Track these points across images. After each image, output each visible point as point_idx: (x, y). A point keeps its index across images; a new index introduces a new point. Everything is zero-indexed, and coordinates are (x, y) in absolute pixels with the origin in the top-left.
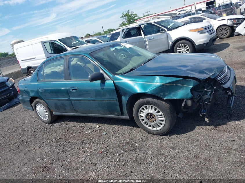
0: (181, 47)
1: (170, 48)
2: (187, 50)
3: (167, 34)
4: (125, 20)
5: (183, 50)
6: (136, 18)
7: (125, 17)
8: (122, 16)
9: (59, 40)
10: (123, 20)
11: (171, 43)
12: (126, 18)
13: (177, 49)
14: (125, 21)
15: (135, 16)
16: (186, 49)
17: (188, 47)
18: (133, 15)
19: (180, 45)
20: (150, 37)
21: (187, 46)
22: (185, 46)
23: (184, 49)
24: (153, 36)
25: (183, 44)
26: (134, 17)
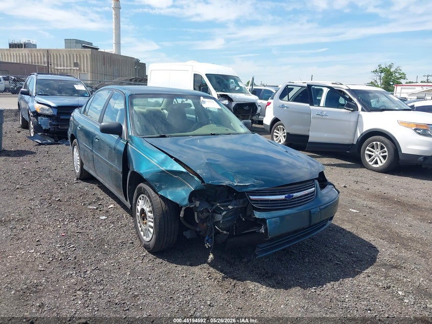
0: (375, 147)
1: (355, 143)
2: (383, 157)
3: (359, 115)
4: (378, 78)
5: (376, 153)
6: (402, 81)
7: (381, 73)
8: (376, 71)
9: (206, 75)
10: (375, 78)
11: (359, 135)
12: (383, 75)
13: (368, 148)
14: (378, 81)
15: (401, 77)
16: (382, 154)
17: (386, 152)
18: (397, 74)
19: (374, 143)
20: (319, 110)
21: (386, 149)
22: (382, 148)
23: (378, 153)
24: (326, 111)
25: (379, 143)
26: (398, 79)
